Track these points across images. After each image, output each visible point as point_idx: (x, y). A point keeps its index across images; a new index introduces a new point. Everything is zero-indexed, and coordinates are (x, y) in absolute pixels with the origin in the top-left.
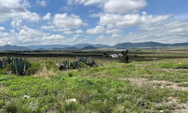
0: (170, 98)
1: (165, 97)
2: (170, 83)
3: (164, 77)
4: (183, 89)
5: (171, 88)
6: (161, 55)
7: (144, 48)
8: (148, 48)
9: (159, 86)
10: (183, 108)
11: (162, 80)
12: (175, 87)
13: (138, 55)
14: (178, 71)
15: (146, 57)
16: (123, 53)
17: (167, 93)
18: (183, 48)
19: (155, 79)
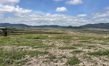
0: (26, 55)
1: (23, 56)
2: (28, 47)
3: (26, 44)
4: (34, 50)
5: (29, 50)
6: (27, 32)
7: (18, 27)
8: (20, 27)
9: (22, 49)
10: (32, 60)
11: (25, 46)
12: (31, 49)
13: (14, 31)
14: (34, 40)
15: (19, 32)
16: (3, 29)
17: (25, 53)
18: (38, 28)
19: (21, 46)
